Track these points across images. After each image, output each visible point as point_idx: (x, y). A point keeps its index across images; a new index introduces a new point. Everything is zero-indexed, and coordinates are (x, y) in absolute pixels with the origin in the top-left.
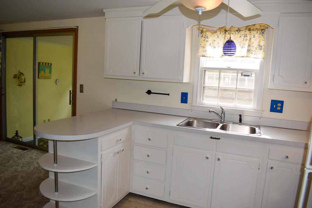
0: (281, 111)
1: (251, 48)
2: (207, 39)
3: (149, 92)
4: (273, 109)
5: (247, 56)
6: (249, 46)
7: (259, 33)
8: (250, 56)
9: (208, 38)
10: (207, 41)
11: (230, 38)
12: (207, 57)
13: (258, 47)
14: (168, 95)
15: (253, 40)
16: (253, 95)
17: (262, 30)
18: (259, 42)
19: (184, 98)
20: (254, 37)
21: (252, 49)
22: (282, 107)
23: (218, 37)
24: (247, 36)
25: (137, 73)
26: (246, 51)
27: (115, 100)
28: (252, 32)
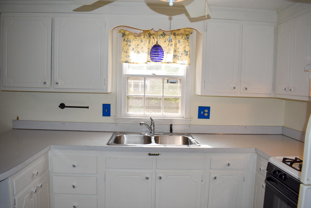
0: (208, 117)
1: (177, 53)
2: (129, 43)
3: (62, 106)
4: (201, 116)
5: (173, 62)
6: (175, 51)
7: (184, 38)
8: (177, 62)
9: (130, 42)
10: (130, 45)
11: (157, 42)
12: (131, 63)
13: (184, 52)
14: (88, 107)
15: (178, 45)
16: (179, 101)
17: (187, 35)
18: (185, 47)
19: (106, 110)
20: (179, 42)
21: (178, 55)
22: (209, 113)
23: (142, 42)
24: (172, 41)
25: (48, 83)
26: (172, 57)
27: (16, 119)
28: (177, 37)
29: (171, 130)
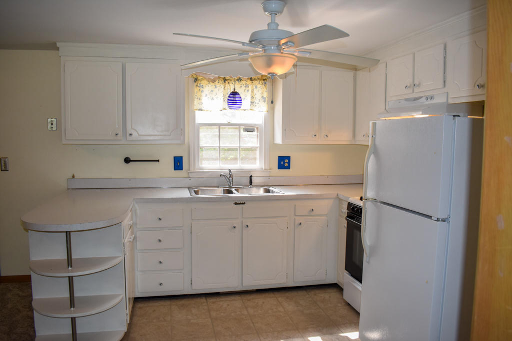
0: (288, 168)
1: (254, 100)
2: (201, 89)
3: (127, 160)
4: (281, 167)
5: (251, 110)
6: (252, 97)
7: (261, 83)
8: (255, 109)
9: (203, 87)
10: (202, 91)
11: (234, 89)
12: (204, 110)
13: (262, 99)
14: (158, 161)
15: (255, 91)
16: (258, 152)
17: (264, 80)
18: (262, 93)
19: (178, 163)
20: (256, 88)
21: (256, 101)
22: (289, 163)
23: (216, 87)
24: (248, 87)
26: (250, 103)
27: (72, 177)
28: (254, 82)
29: (251, 182)
